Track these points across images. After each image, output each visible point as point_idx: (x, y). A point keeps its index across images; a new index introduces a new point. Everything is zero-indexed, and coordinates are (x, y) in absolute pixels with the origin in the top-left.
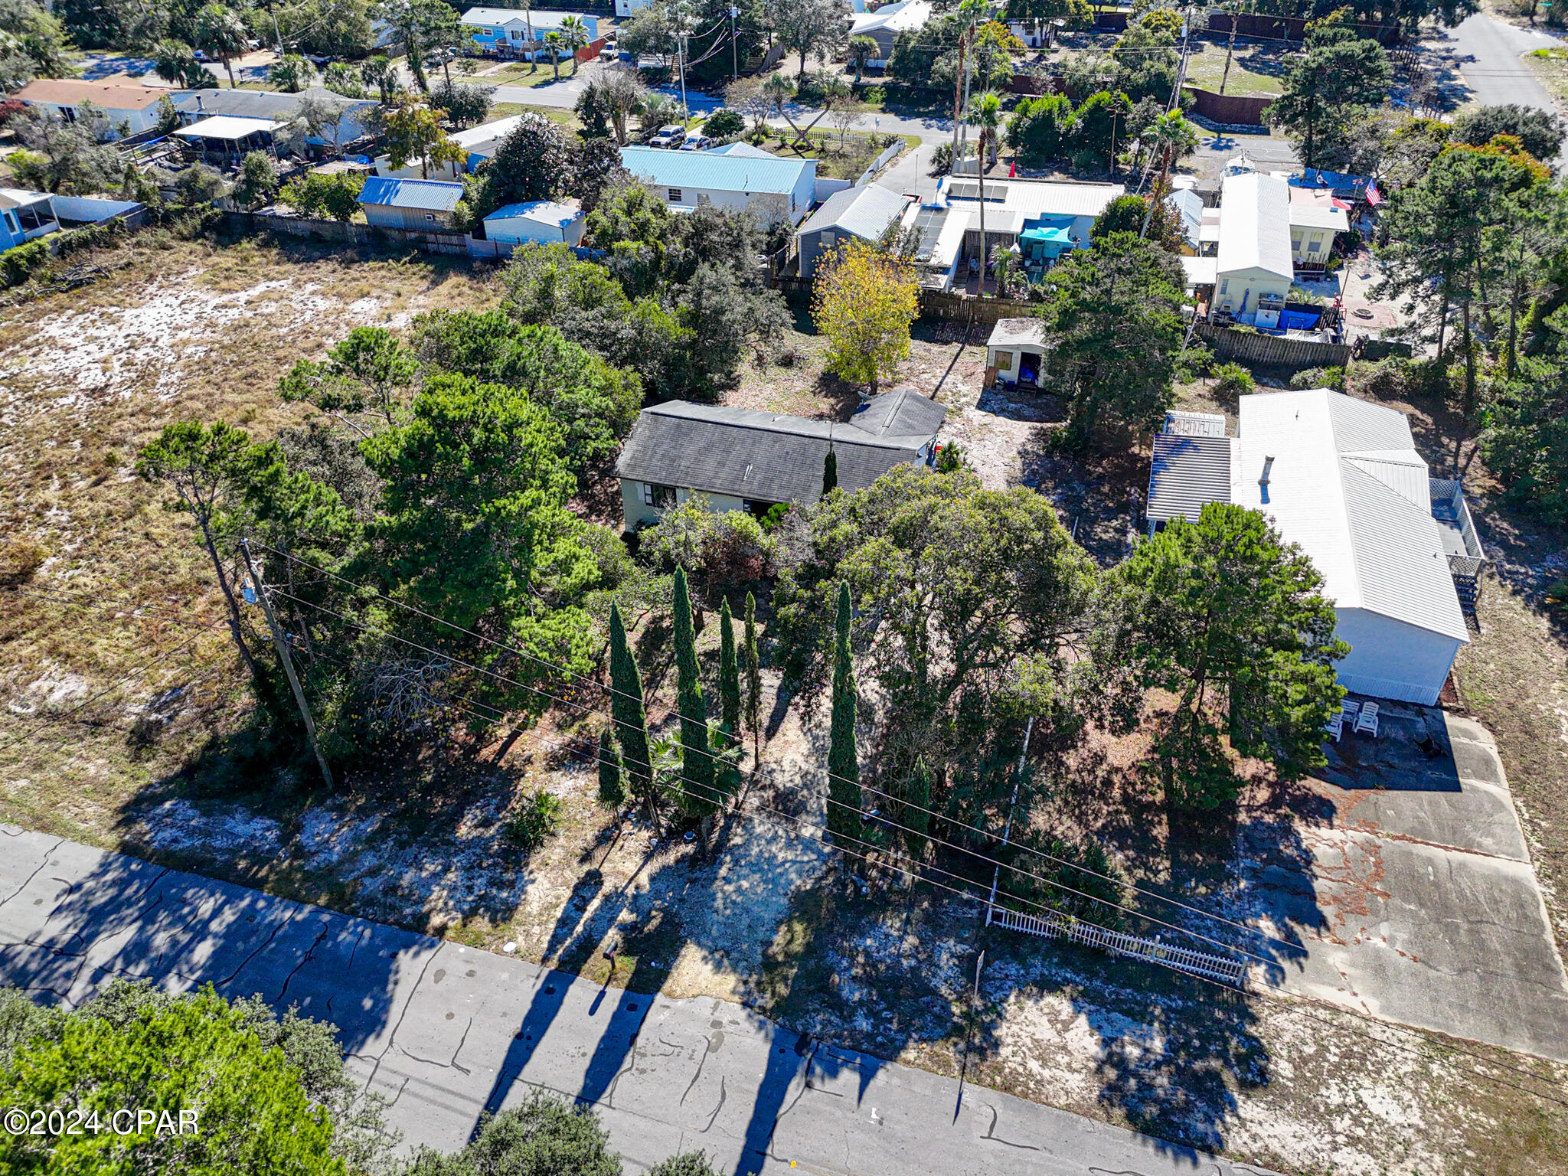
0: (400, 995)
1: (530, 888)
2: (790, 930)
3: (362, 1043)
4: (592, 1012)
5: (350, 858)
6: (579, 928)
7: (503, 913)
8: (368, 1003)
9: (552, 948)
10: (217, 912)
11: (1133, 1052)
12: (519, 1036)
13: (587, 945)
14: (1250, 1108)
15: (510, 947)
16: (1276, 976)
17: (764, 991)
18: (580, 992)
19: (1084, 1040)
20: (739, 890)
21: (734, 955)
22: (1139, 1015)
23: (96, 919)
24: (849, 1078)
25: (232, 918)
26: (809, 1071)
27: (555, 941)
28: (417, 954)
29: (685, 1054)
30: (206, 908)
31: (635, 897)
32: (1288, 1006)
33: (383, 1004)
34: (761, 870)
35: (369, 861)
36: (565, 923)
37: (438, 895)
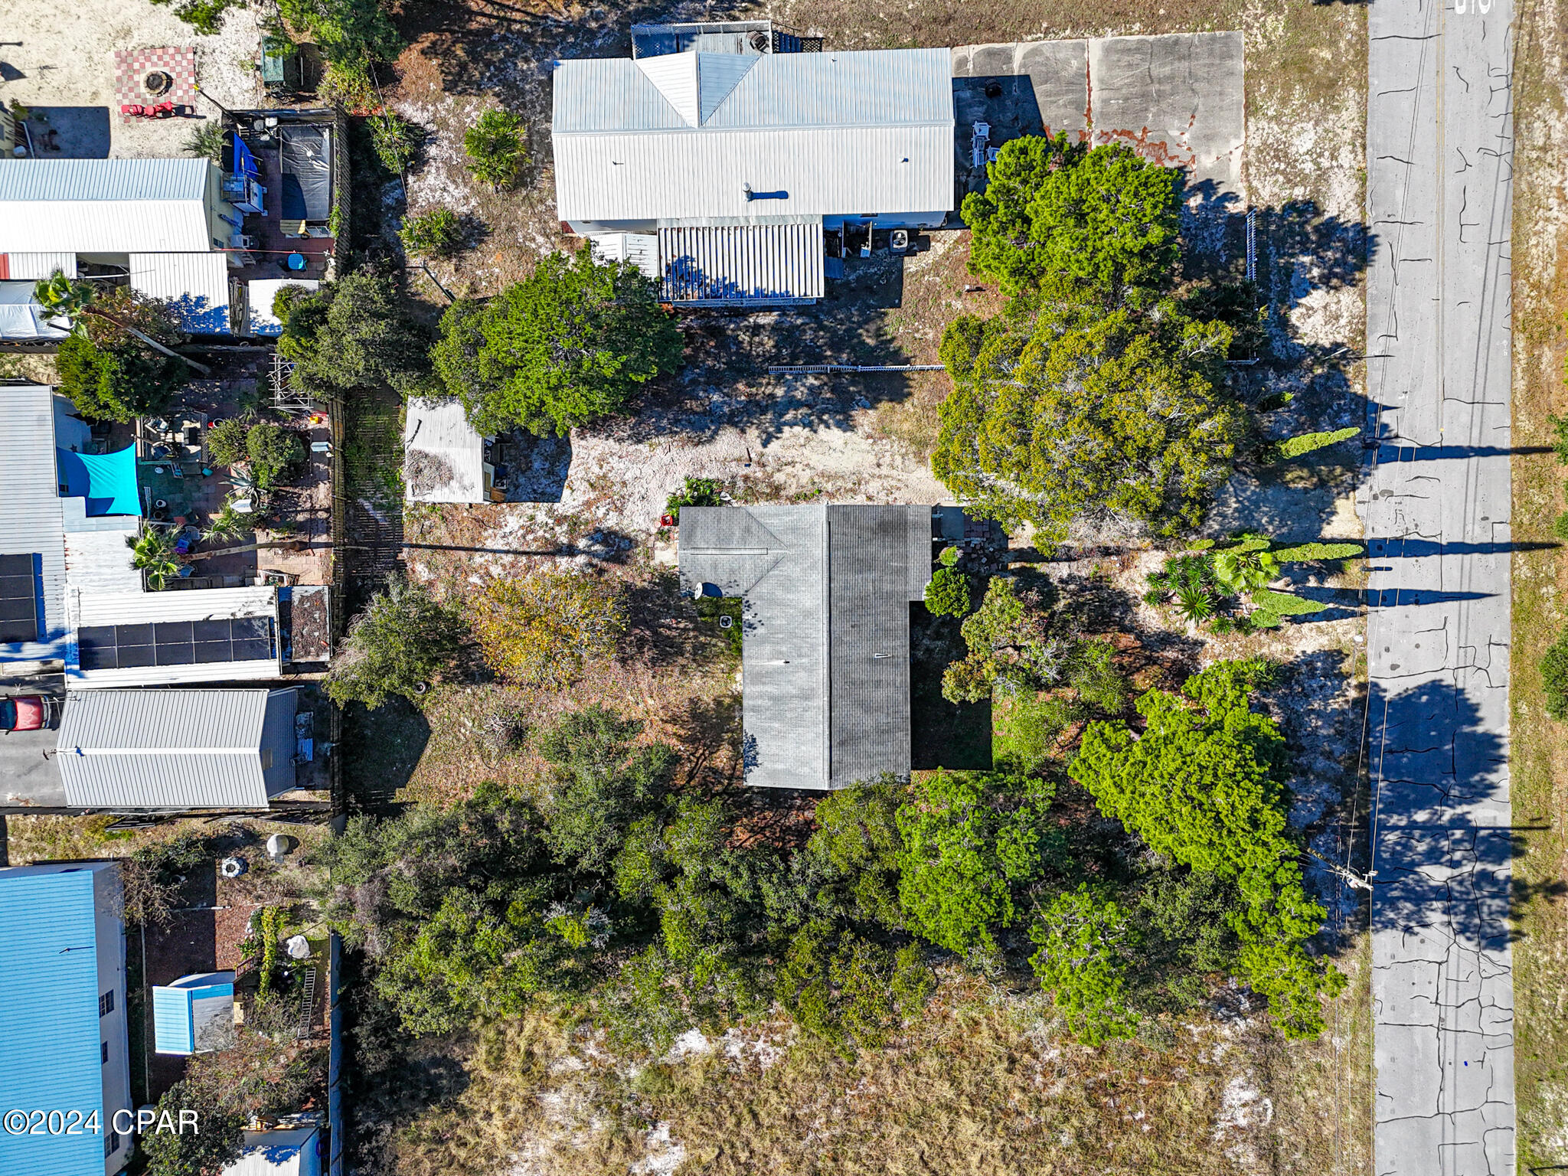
0: (1412, 683)
1: (1309, 652)
2: (1293, 481)
3: (1448, 686)
4: (1390, 569)
5: (1321, 777)
6: (1331, 605)
7: (1335, 656)
8: (1424, 698)
9: (1353, 614)
10: (1395, 828)
11: (1316, 272)
12: (1417, 603)
13: (1342, 595)
14: (1331, 210)
15: (1359, 639)
16: (1233, 197)
17: (1343, 482)
18: (1379, 582)
19: (1317, 298)
20: (1270, 522)
21: (1320, 506)
22: (1288, 271)
23: (1421, 897)
24: (1386, 417)
25: (1396, 817)
26: (1388, 438)
27: (1344, 615)
28: (1385, 691)
29: (1399, 507)
30: (1391, 837)
31: (1295, 583)
32: (1252, 191)
33: (1421, 689)
34: (1250, 513)
35: (1321, 763)
36: (1328, 616)
37: (1335, 704)
